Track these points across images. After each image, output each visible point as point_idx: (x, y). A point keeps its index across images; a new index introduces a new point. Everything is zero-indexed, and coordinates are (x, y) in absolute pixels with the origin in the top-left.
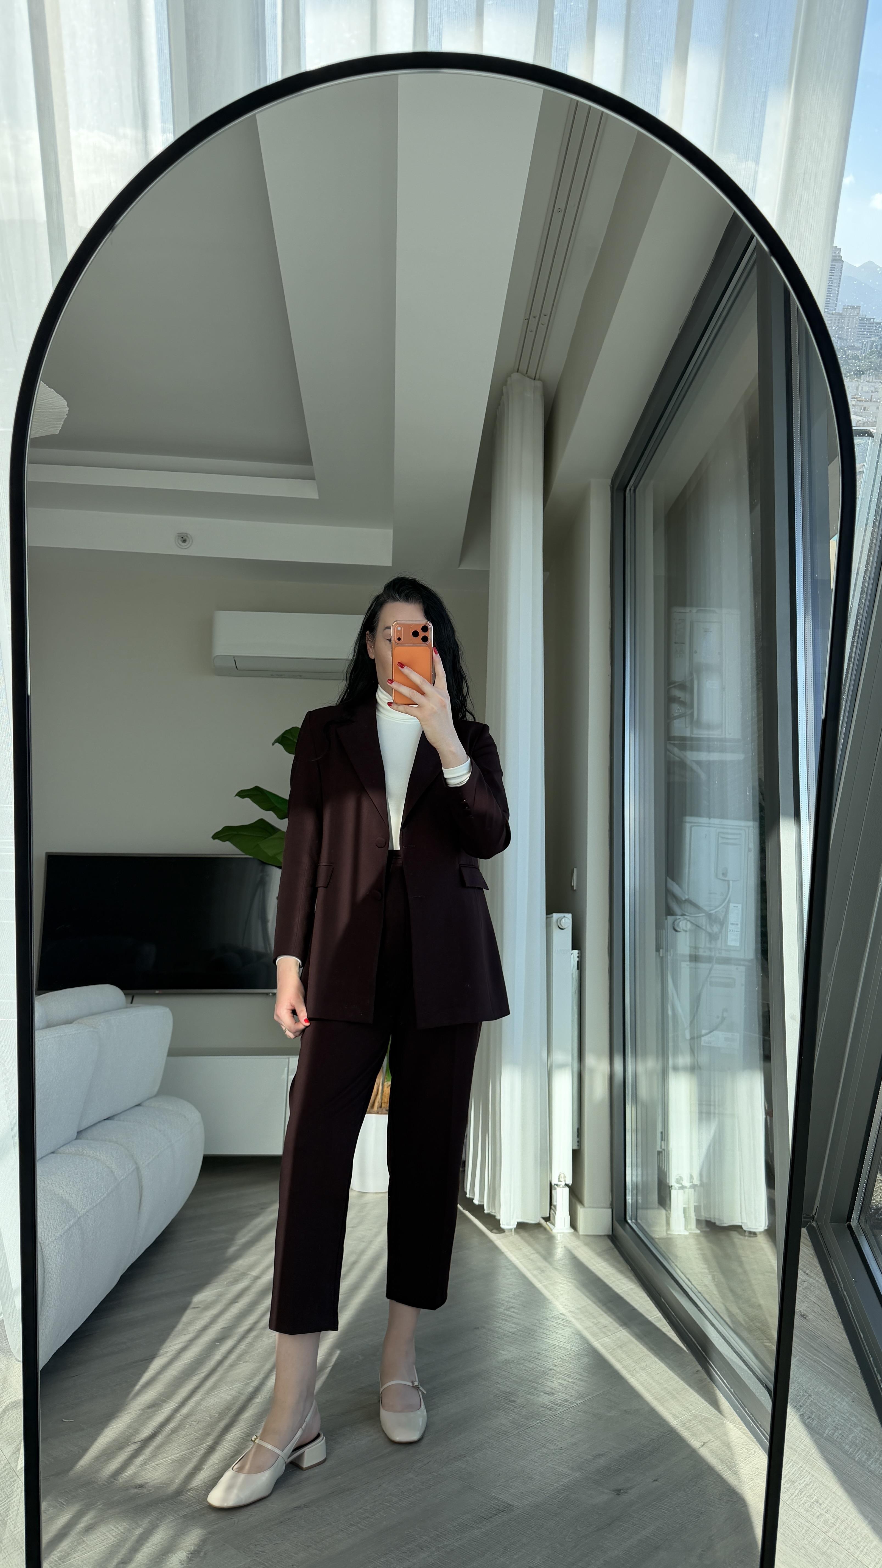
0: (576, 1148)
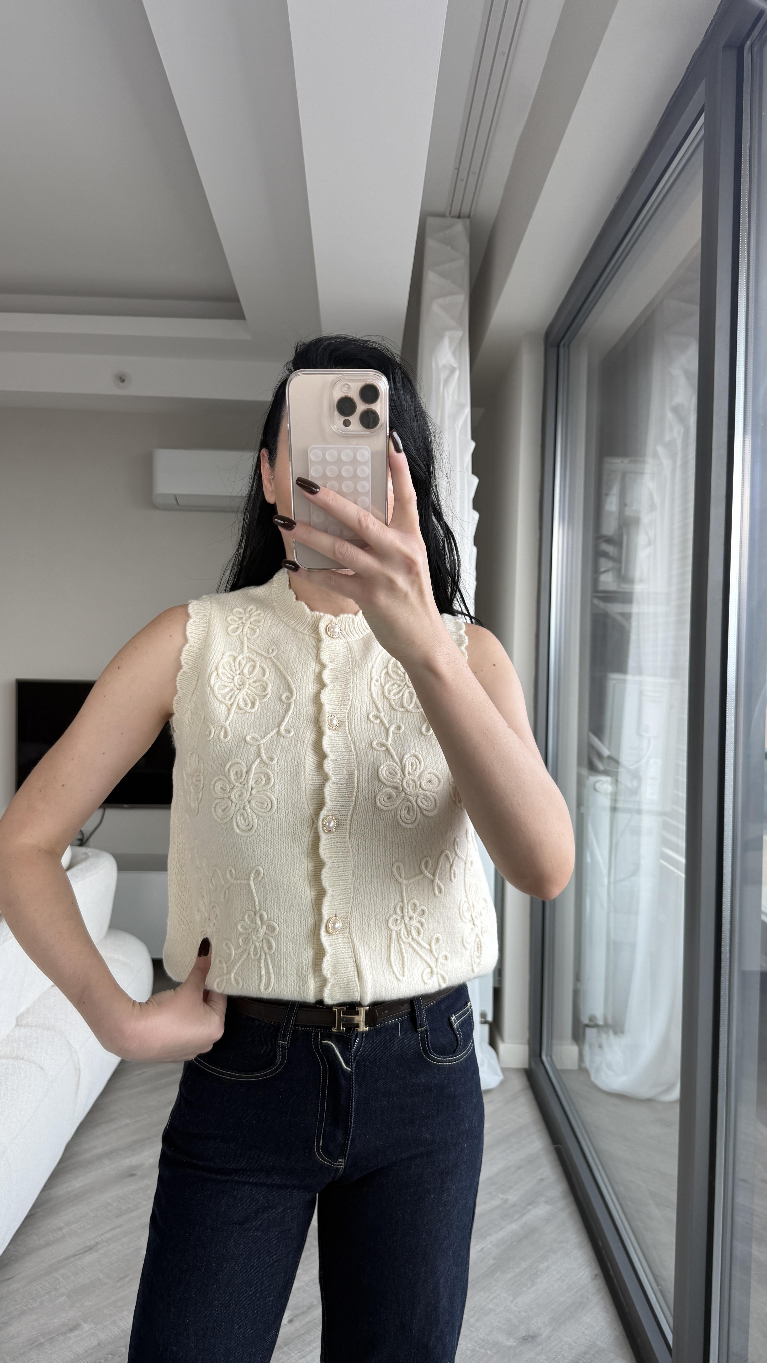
0: (497, 986)
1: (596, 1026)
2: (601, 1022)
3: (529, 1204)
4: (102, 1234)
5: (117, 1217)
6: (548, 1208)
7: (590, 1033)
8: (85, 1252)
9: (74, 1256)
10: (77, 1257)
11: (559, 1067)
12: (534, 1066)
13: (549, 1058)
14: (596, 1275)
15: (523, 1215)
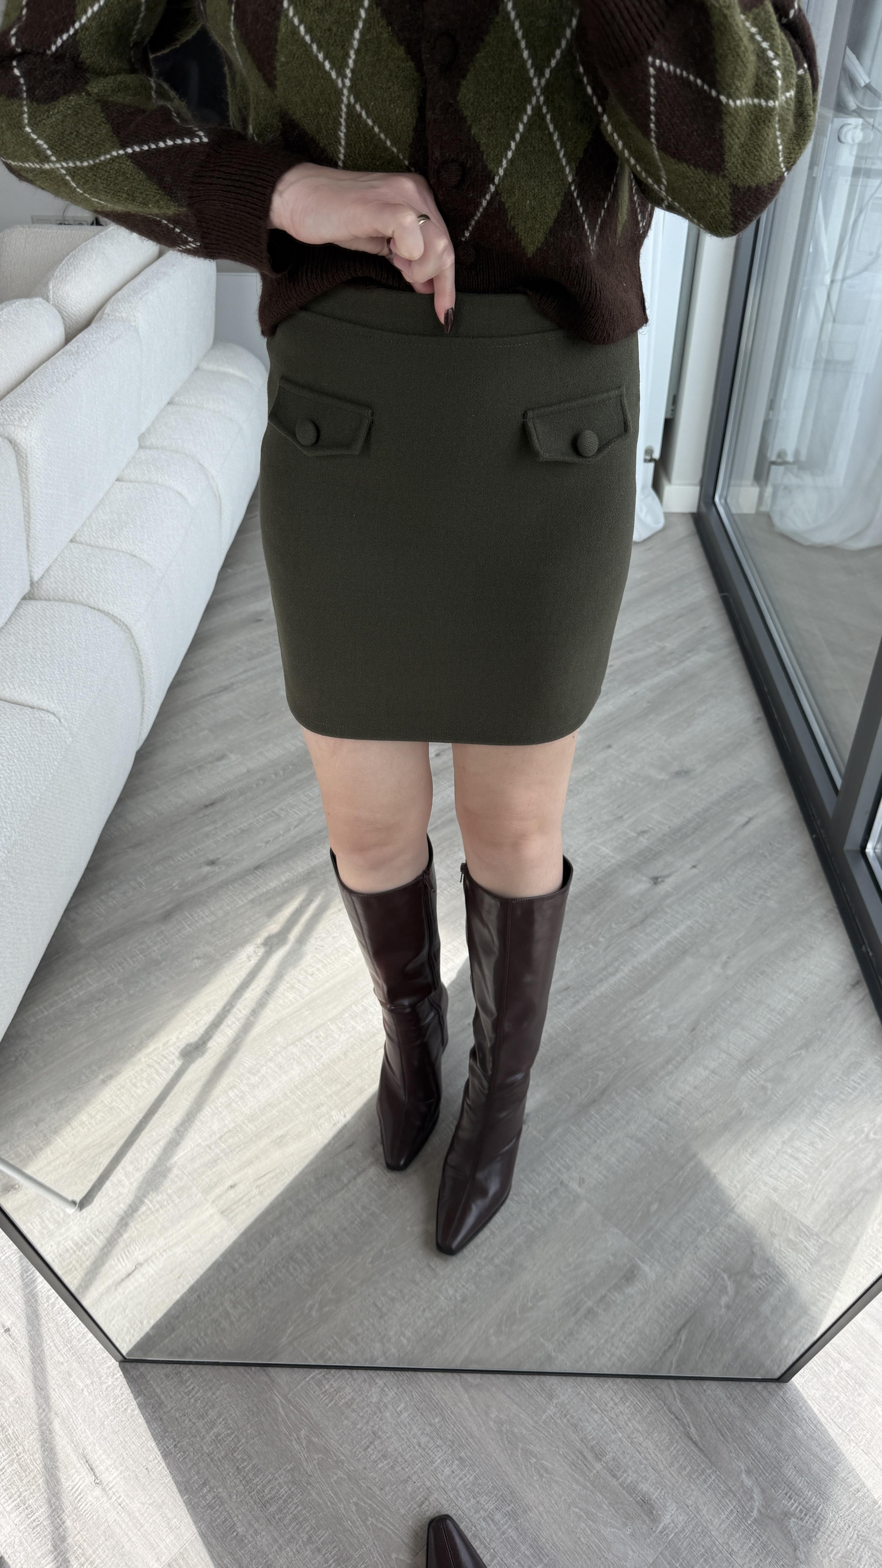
0: (670, 416)
1: (784, 463)
2: (790, 458)
3: (689, 652)
4: (235, 676)
5: (249, 660)
6: (710, 655)
7: (777, 473)
8: (221, 691)
9: (210, 695)
10: (213, 696)
11: (734, 511)
12: (704, 509)
13: (723, 501)
14: (759, 719)
15: (683, 661)
